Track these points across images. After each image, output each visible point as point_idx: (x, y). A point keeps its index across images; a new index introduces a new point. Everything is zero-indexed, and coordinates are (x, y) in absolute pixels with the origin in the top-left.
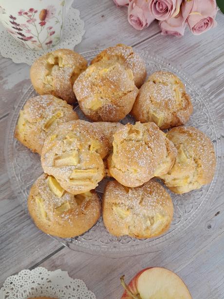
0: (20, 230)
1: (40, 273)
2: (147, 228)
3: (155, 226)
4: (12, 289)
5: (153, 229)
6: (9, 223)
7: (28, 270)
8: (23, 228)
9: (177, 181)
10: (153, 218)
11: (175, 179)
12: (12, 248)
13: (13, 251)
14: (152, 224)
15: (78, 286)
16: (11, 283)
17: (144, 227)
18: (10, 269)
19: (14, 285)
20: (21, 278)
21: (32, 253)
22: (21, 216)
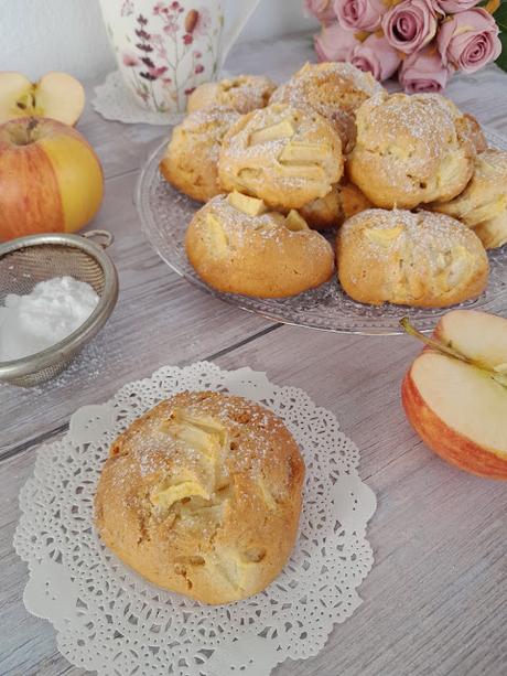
0: (156, 314)
1: (204, 375)
2: (440, 272)
3: (455, 266)
4: (135, 406)
5: (451, 273)
6: (133, 303)
7: (176, 368)
8: (164, 310)
9: (484, 209)
10: (448, 253)
11: (479, 207)
12: (138, 339)
13: (140, 344)
14: (449, 264)
15: (293, 400)
16: (133, 395)
17: (433, 267)
18: (129, 373)
19: (140, 399)
20: (157, 385)
21: (185, 347)
22: (159, 293)
